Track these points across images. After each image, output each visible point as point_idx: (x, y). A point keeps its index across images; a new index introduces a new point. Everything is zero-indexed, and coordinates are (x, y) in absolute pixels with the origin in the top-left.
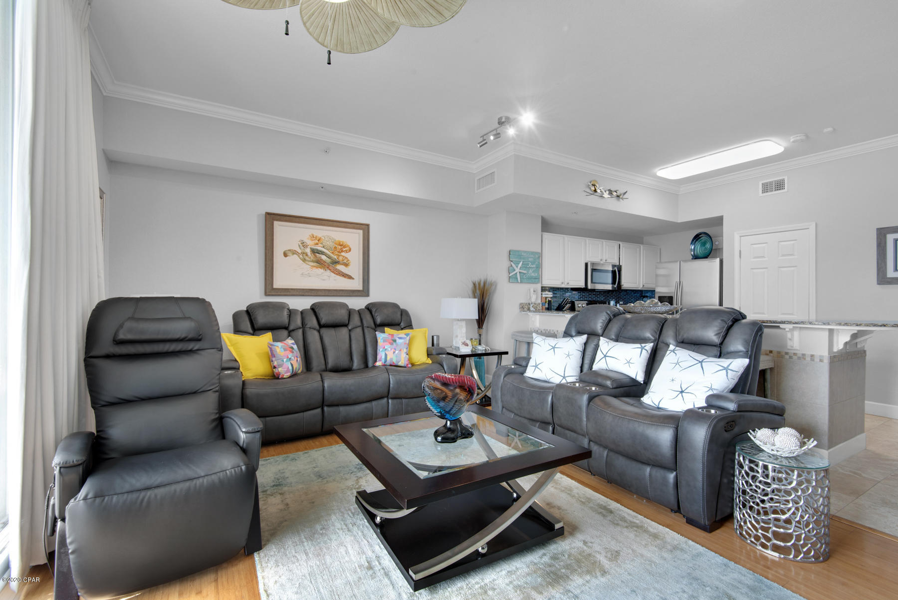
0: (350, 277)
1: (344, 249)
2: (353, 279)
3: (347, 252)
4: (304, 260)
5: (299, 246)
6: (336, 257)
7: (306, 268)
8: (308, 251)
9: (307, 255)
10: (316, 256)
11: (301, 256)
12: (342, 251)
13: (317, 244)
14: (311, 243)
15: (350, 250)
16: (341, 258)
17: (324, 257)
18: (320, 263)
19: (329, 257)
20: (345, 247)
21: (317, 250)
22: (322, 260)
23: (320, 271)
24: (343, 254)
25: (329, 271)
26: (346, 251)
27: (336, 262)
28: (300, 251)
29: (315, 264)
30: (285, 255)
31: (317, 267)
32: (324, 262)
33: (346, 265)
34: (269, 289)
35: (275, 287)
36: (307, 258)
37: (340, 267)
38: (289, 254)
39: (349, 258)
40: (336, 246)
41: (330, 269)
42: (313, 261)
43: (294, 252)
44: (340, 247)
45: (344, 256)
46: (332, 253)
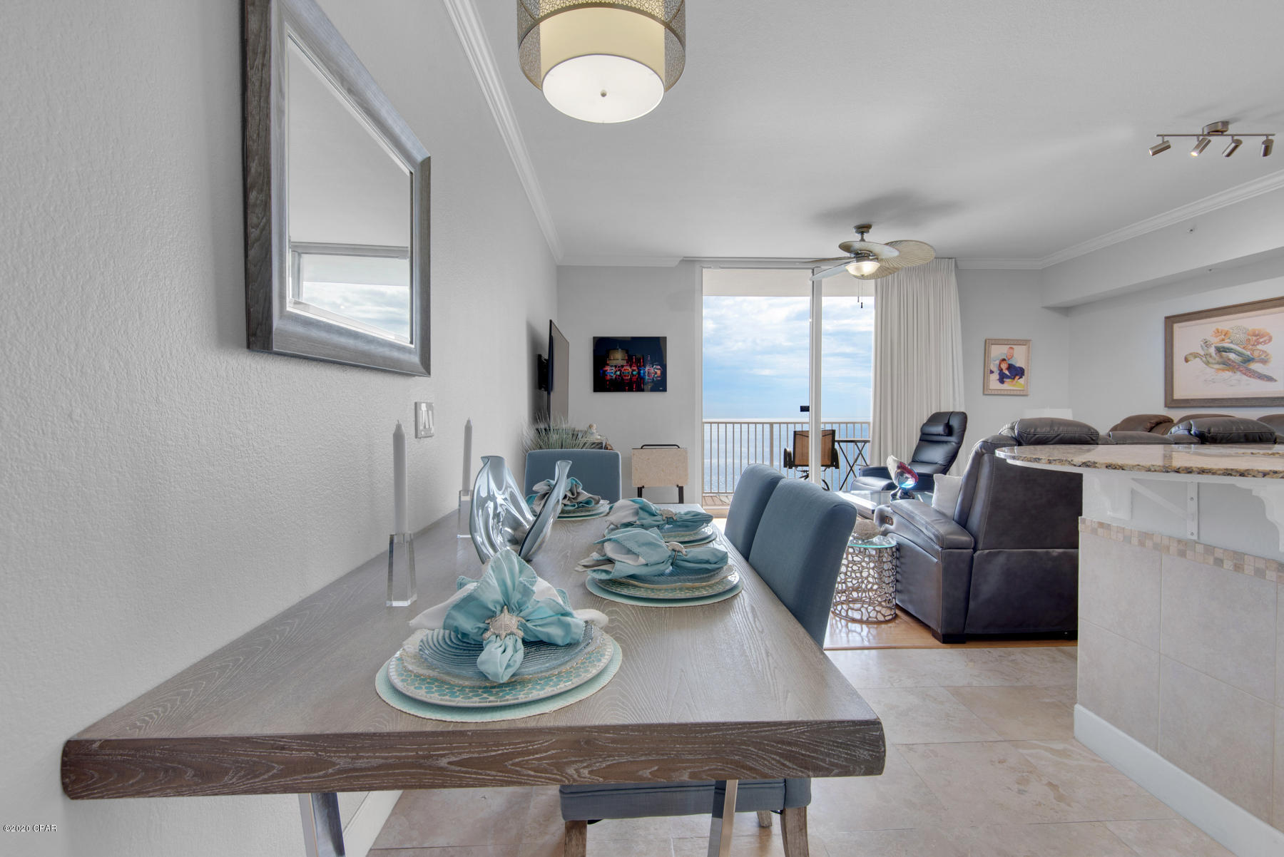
0: (1270, 379)
1: (1261, 340)
2: (1276, 381)
3: (1265, 344)
4: (1207, 363)
5: (1202, 346)
6: (1249, 353)
7: (1210, 372)
8: (1212, 351)
9: (1211, 357)
10: (1221, 357)
11: (1204, 359)
12: (1259, 343)
13: (1223, 340)
14: (1215, 341)
15: (1270, 340)
16: (1256, 354)
17: (1232, 356)
18: (1228, 365)
19: (1239, 354)
20: (1262, 336)
21: (1223, 347)
22: (1229, 359)
23: (1228, 374)
24: (1260, 347)
25: (1239, 373)
26: (1265, 342)
27: (1248, 360)
28: (1202, 353)
29: (1221, 366)
30: (1187, 360)
31: (1223, 370)
32: (1233, 362)
33: (1264, 362)
34: (1171, 402)
35: (1175, 398)
36: (1210, 360)
37: (1255, 366)
38: (1190, 358)
39: (1268, 351)
40: (1250, 337)
41: (1241, 371)
42: (1219, 363)
43: (1196, 355)
44: (1254, 338)
45: (1260, 350)
46: (1244, 348)
